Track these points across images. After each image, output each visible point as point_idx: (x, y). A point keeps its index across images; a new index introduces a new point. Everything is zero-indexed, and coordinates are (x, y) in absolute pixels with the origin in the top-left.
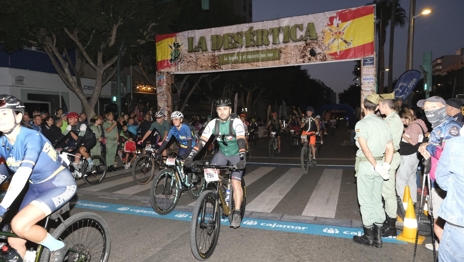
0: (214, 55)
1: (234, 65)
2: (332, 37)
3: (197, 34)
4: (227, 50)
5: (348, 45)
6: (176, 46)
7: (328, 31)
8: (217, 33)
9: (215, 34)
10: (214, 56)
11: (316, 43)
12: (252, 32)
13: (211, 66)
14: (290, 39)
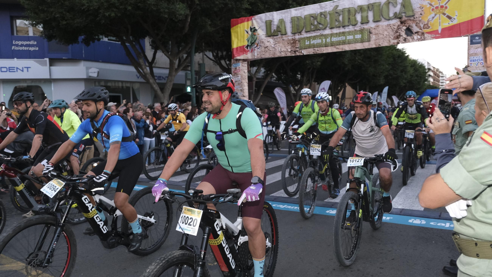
0: (294, 38)
1: (316, 49)
2: (432, 12)
3: (276, 16)
4: (309, 33)
5: (451, 21)
6: (253, 30)
7: (427, 5)
8: (297, 15)
9: (296, 16)
10: (295, 40)
11: (413, 20)
12: (337, 11)
13: (291, 51)
14: (381, 17)
